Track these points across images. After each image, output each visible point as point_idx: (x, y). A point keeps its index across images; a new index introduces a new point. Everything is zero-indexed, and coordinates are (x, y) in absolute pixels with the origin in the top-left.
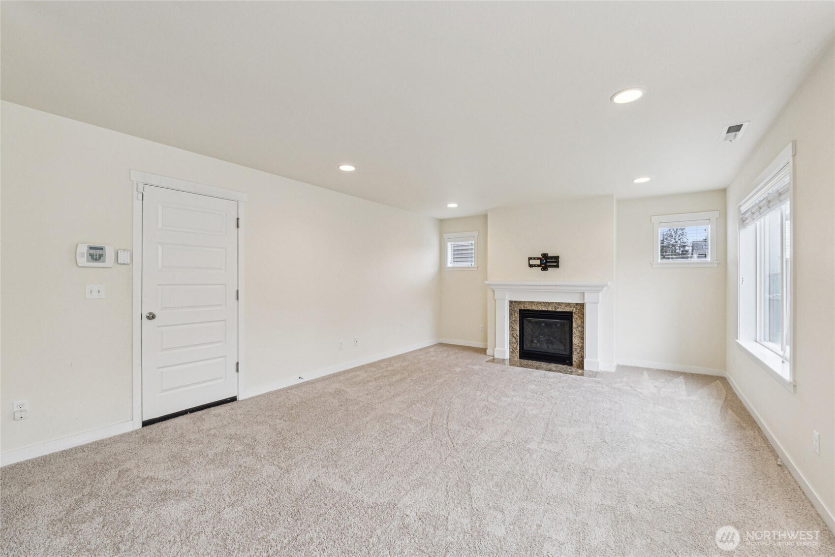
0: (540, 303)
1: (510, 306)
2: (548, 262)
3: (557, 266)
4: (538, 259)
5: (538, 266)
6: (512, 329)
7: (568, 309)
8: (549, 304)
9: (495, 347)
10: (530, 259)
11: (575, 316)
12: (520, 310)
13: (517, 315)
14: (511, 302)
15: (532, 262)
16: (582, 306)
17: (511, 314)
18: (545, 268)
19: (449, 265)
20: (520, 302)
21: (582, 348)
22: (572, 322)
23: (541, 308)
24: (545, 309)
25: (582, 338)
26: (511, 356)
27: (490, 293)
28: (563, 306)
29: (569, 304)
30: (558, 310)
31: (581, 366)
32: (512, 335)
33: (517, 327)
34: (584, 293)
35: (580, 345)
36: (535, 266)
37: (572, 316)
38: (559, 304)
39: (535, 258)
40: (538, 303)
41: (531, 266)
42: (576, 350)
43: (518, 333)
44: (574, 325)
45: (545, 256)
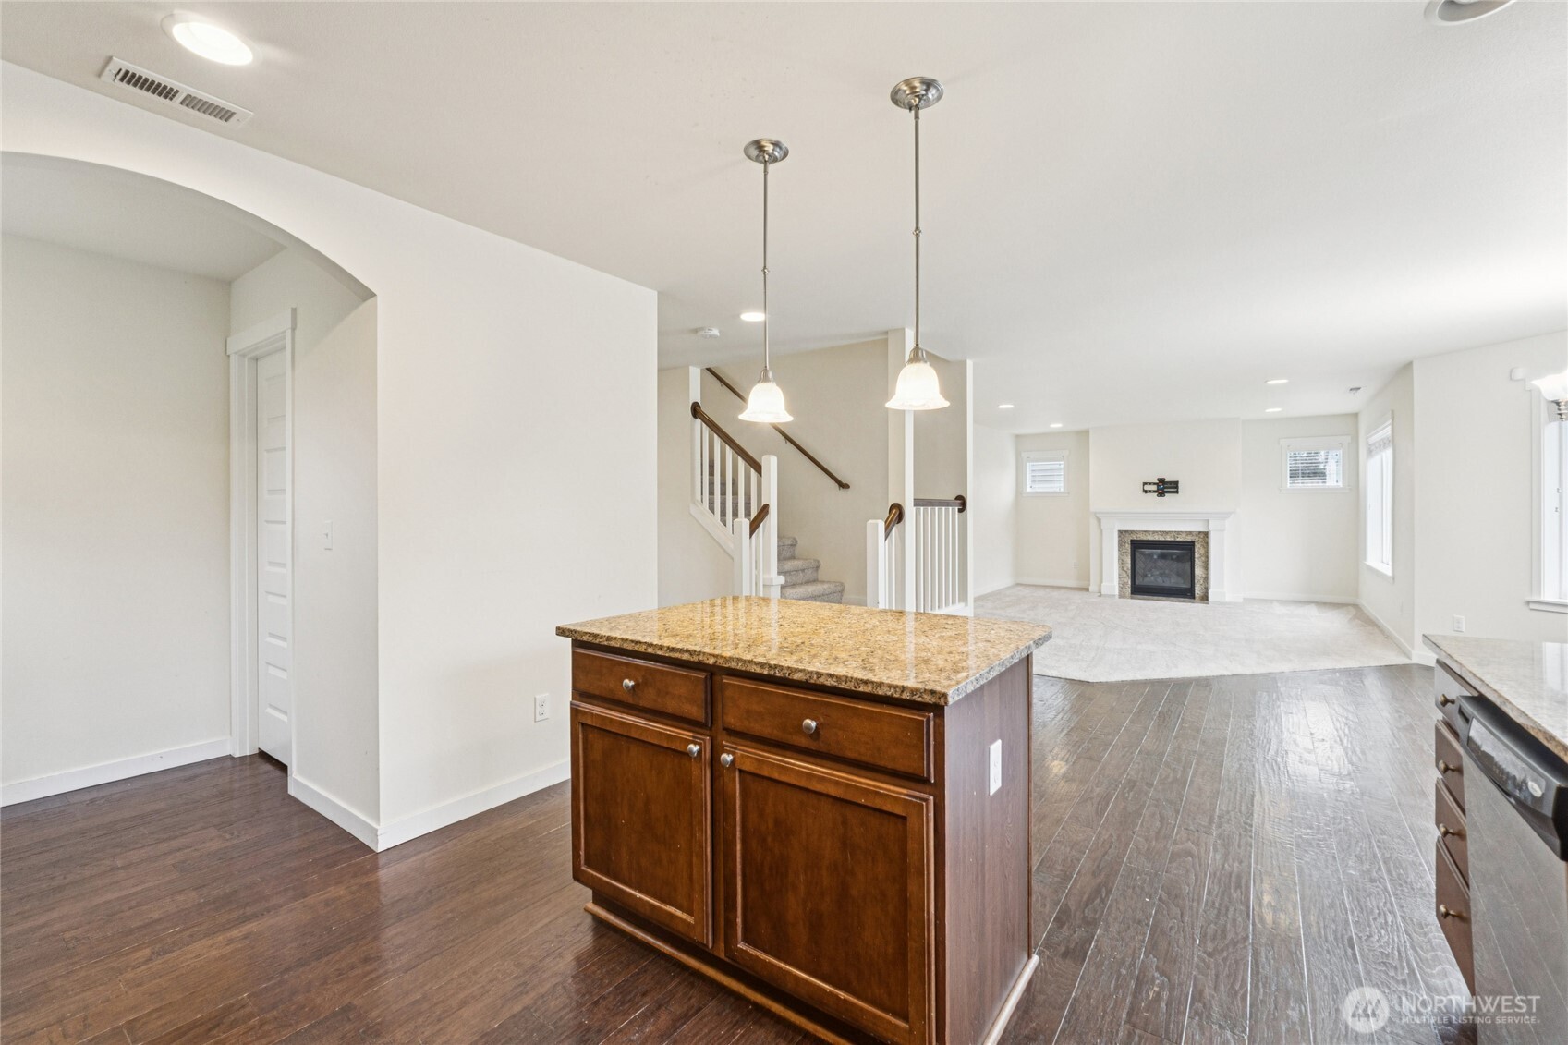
0: (1157, 532)
1: (1119, 536)
2: (1165, 487)
3: (1177, 492)
4: (1154, 484)
5: (1154, 492)
6: (1122, 562)
7: (1189, 538)
8: (1167, 533)
9: (1101, 582)
10: (1145, 484)
11: (1197, 546)
12: (1132, 541)
13: (1128, 547)
14: (1120, 532)
15: (1147, 488)
16: (1206, 534)
17: (1120, 545)
18: (1161, 493)
19: (1029, 490)
20: (1132, 532)
21: (1206, 579)
22: (1194, 552)
23: (1157, 538)
24: (1162, 538)
25: (1206, 567)
26: (1120, 591)
27: (1093, 522)
28: (1184, 535)
29: (1190, 533)
30: (1178, 539)
31: (1205, 598)
32: (1122, 569)
33: (1128, 560)
34: (1208, 521)
35: (1204, 576)
36: (1150, 491)
37: (1194, 545)
38: (1179, 533)
39: (1150, 484)
40: (1154, 532)
41: (1145, 492)
42: (1199, 581)
43: (1129, 566)
44: (1197, 555)
45: (1162, 481)
